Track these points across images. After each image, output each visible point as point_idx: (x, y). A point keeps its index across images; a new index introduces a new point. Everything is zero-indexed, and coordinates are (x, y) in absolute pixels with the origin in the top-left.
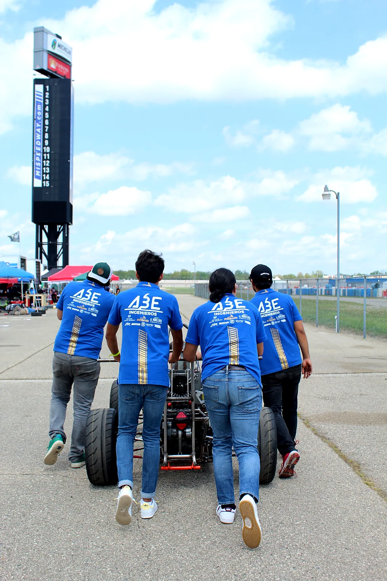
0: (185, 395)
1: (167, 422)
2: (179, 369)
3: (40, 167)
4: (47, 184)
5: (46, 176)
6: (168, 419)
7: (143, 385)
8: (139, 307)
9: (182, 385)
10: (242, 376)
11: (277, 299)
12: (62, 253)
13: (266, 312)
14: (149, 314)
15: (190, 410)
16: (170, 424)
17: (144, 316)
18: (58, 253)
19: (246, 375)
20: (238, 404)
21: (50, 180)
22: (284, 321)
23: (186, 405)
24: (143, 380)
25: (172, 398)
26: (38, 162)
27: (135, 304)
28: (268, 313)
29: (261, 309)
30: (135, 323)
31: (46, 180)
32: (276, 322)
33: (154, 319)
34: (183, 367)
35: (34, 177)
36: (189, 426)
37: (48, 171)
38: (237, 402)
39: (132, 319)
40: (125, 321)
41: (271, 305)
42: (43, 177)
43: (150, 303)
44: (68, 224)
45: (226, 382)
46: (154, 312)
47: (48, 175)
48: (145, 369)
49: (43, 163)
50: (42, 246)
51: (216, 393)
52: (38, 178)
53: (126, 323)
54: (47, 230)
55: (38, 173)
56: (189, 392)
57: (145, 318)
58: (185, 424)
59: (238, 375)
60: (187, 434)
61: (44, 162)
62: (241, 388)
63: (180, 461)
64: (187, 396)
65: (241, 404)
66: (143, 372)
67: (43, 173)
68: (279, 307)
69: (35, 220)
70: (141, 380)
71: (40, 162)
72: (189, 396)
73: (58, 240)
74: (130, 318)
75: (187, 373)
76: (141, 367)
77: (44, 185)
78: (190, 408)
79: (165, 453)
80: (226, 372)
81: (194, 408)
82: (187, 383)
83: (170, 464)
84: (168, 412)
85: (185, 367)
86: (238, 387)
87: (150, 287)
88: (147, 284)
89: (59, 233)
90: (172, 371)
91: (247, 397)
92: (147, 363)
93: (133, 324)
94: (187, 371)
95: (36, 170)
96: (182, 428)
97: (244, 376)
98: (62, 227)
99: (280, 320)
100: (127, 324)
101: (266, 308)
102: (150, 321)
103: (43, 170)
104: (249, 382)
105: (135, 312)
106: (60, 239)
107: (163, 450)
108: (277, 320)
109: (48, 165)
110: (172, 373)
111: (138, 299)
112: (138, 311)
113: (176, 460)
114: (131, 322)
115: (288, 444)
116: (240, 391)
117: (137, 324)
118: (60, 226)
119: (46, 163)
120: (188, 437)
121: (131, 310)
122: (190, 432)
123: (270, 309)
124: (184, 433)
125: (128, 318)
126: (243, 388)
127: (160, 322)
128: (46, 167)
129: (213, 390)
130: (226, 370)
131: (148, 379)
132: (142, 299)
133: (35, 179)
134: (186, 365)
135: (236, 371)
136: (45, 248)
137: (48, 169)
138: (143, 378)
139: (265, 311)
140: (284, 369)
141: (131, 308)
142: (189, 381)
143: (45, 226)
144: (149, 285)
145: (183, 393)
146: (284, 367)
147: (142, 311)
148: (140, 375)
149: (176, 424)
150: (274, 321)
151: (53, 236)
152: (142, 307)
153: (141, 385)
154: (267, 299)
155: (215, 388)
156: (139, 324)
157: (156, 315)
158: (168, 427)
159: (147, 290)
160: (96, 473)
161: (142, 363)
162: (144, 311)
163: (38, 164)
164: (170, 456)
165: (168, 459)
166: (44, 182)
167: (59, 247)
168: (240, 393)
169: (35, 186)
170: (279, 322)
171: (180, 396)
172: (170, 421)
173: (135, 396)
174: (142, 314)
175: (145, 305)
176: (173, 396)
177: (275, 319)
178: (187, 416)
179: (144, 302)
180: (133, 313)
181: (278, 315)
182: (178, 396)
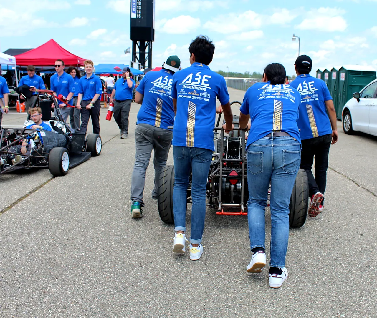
0: (238, 157)
1: (222, 178)
2: (234, 137)
3: (135, 6)
4: (140, 16)
5: (139, 11)
6: (223, 175)
7: (191, 147)
8: (191, 83)
9: (235, 149)
10: (286, 141)
11: (313, 82)
12: (148, 58)
13: (303, 92)
14: (200, 89)
15: (240, 169)
16: (225, 180)
17: (195, 90)
18: (145, 59)
19: (290, 140)
20: (282, 166)
21: (141, 14)
22: (317, 99)
23: (238, 165)
24: (190, 143)
25: (226, 159)
26: (134, 2)
27: (188, 80)
28: (305, 93)
29: (300, 89)
30: (186, 96)
31: (139, 14)
32: (311, 100)
33: (203, 93)
34: (237, 135)
35: (132, 11)
36: (240, 181)
37: (140, 8)
38: (281, 165)
39: (184, 92)
40: (179, 93)
41: (308, 86)
42: (137, 12)
43: (201, 80)
44: (152, 41)
45: (271, 147)
46: (204, 88)
47: (140, 11)
48: (192, 134)
49: (137, 4)
50: (136, 55)
51: (262, 158)
52: (134, 12)
53: (180, 95)
54: (139, 44)
55: (134, 10)
56: (241, 155)
57: (196, 92)
58: (236, 180)
59: (283, 140)
60: (238, 187)
61: (138, 2)
62: (286, 152)
63: (232, 208)
64: (239, 158)
65: (285, 166)
66: (190, 136)
67: (137, 10)
68: (315, 88)
69: (132, 38)
70: (188, 144)
71: (135, 3)
72: (241, 158)
73: (145, 51)
74: (183, 91)
75: (240, 140)
76: (189, 133)
77: (138, 17)
78: (241, 167)
79: (220, 201)
80: (271, 139)
81: (244, 167)
82: (239, 148)
83: (223, 211)
84: (223, 170)
85: (239, 136)
86: (283, 151)
87: (202, 67)
88: (200, 64)
89: (147, 46)
90: (228, 138)
91: (290, 160)
92: (194, 129)
93: (185, 96)
94: (240, 138)
95: (133, 7)
96: (234, 183)
97: (288, 141)
98: (148, 43)
99: (314, 98)
100: (180, 97)
101: (303, 88)
102: (200, 95)
103: (137, 8)
104: (292, 146)
105: (188, 87)
106: (147, 50)
107: (219, 200)
108: (311, 98)
109: (140, 4)
110: (228, 139)
111: (191, 76)
112: (190, 86)
113: (228, 207)
114: (183, 95)
115: (314, 188)
116: (284, 154)
117: (188, 96)
118: (147, 42)
119: (139, 3)
120: (238, 189)
121: (184, 85)
122: (240, 186)
123: (307, 89)
124: (236, 186)
125: (182, 91)
126: (287, 151)
127: (208, 97)
128: (139, 6)
129: (259, 155)
130: (271, 137)
131: (195, 142)
132: (194, 76)
133: (132, 13)
134: (240, 134)
135: (281, 137)
136: (138, 55)
137: (140, 7)
138: (190, 142)
139: (303, 90)
140: (315, 137)
141: (185, 83)
142: (241, 146)
143: (138, 42)
144: (201, 65)
145: (236, 156)
146: (314, 135)
147: (193, 86)
148: (188, 139)
149: (229, 179)
150: (309, 99)
151: (142, 48)
152: (194, 83)
153: (189, 147)
154: (305, 81)
155: (261, 153)
156: (190, 97)
157: (205, 90)
158: (223, 182)
159: (200, 69)
160: (166, 216)
161: (190, 129)
162: (195, 86)
163: (134, 4)
164: (224, 204)
165: (222, 206)
166: (138, 15)
167: (146, 55)
168: (284, 156)
169: (132, 17)
170: (313, 99)
171: (234, 158)
172: (225, 177)
173: (184, 157)
174: (194, 89)
175: (197, 81)
176: (228, 158)
177: (310, 98)
178: (238, 173)
179: (196, 79)
180: (186, 88)
181: (313, 94)
182: (232, 158)
